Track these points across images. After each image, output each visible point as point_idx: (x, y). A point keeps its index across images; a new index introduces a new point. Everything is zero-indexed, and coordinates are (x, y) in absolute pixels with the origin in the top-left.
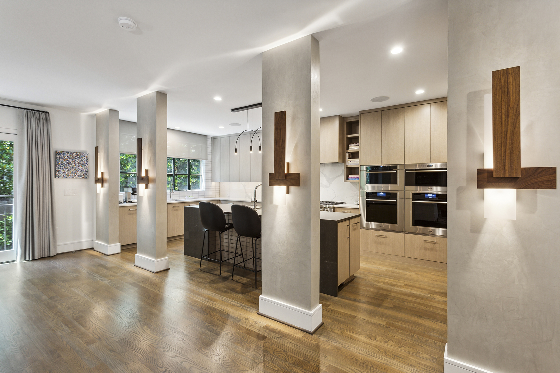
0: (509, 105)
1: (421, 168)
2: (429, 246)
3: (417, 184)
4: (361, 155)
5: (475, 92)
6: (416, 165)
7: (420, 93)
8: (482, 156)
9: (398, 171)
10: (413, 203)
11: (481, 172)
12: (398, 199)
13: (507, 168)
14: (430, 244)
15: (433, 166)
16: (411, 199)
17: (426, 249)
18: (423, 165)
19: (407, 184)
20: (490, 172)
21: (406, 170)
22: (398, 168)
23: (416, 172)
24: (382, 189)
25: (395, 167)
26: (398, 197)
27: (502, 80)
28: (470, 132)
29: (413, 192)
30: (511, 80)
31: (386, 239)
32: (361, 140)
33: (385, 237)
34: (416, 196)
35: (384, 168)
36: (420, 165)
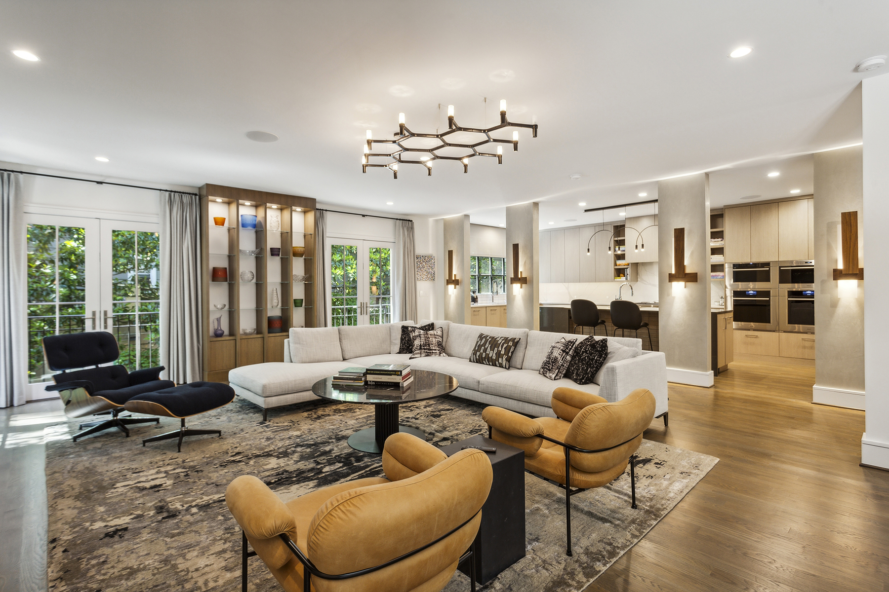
0: (851, 233)
1: (799, 265)
2: (807, 344)
3: (794, 281)
4: (726, 251)
5: (832, 222)
6: (792, 262)
7: (795, 192)
8: (836, 261)
9: (771, 268)
10: (788, 300)
11: (835, 271)
12: (771, 298)
13: (851, 268)
14: (809, 342)
15: (811, 262)
16: (787, 297)
17: (804, 347)
18: (801, 262)
19: (782, 281)
20: (841, 271)
21: (780, 267)
22: (771, 265)
23: (792, 269)
24: (751, 287)
25: (767, 264)
26: (771, 295)
27: (847, 218)
28: (829, 247)
29: (789, 290)
30: (852, 218)
31: (757, 339)
32: (727, 234)
33: (757, 337)
34: (792, 294)
35: (754, 266)
36: (797, 262)
